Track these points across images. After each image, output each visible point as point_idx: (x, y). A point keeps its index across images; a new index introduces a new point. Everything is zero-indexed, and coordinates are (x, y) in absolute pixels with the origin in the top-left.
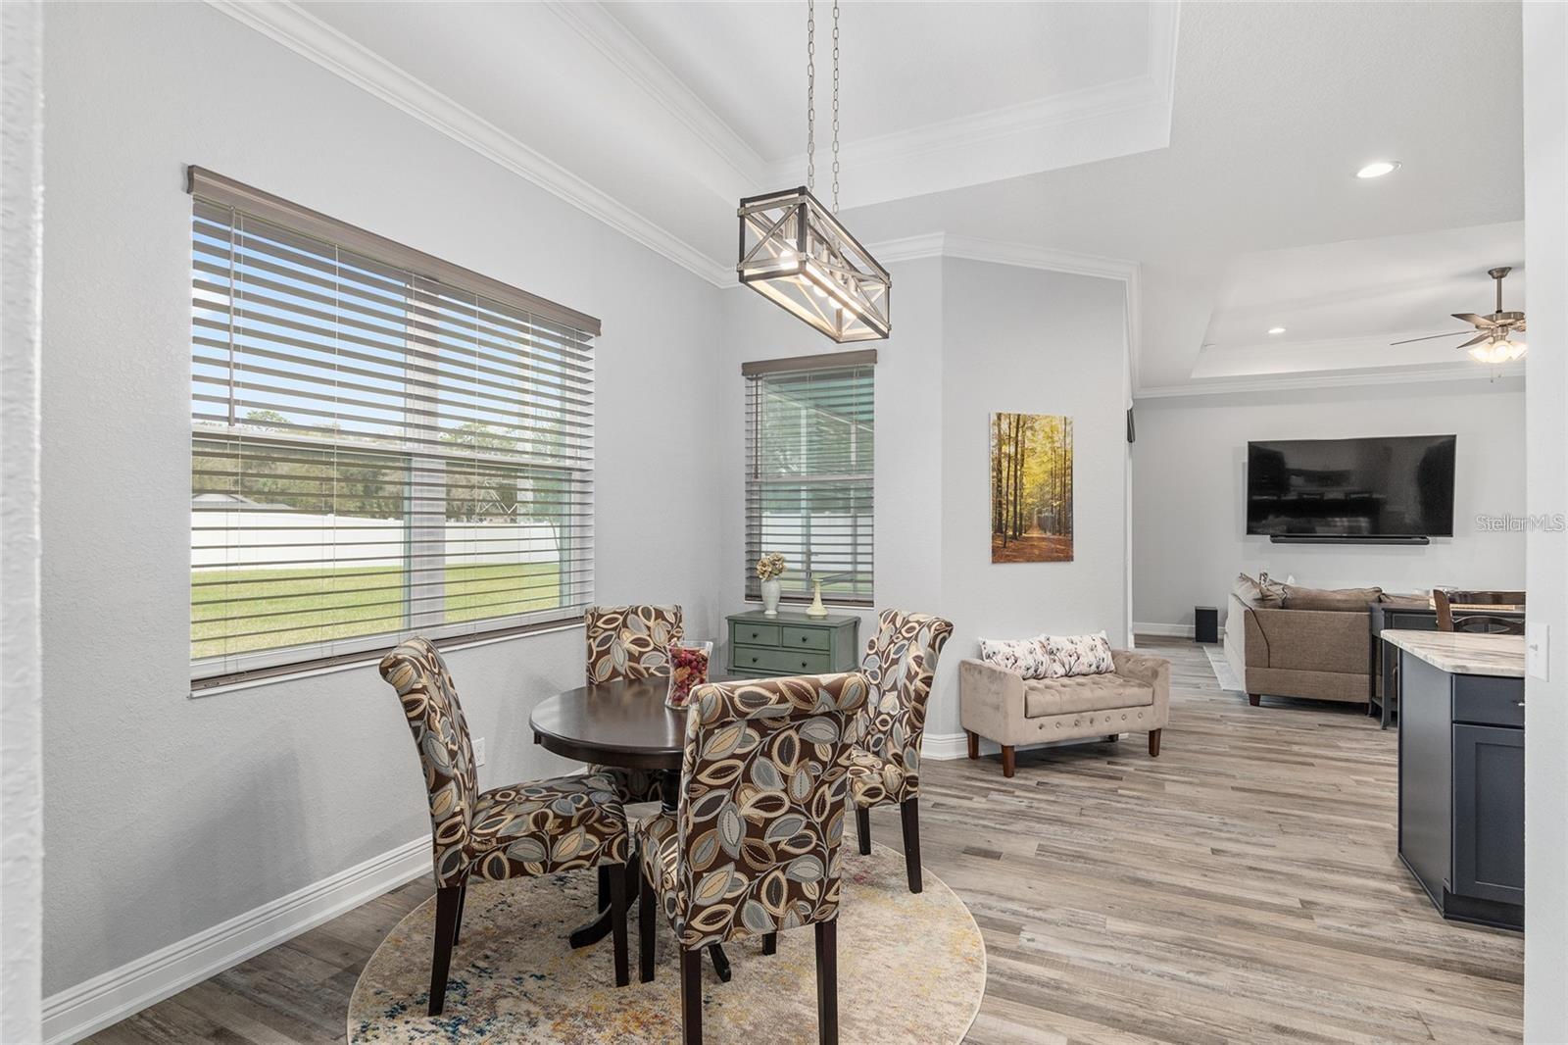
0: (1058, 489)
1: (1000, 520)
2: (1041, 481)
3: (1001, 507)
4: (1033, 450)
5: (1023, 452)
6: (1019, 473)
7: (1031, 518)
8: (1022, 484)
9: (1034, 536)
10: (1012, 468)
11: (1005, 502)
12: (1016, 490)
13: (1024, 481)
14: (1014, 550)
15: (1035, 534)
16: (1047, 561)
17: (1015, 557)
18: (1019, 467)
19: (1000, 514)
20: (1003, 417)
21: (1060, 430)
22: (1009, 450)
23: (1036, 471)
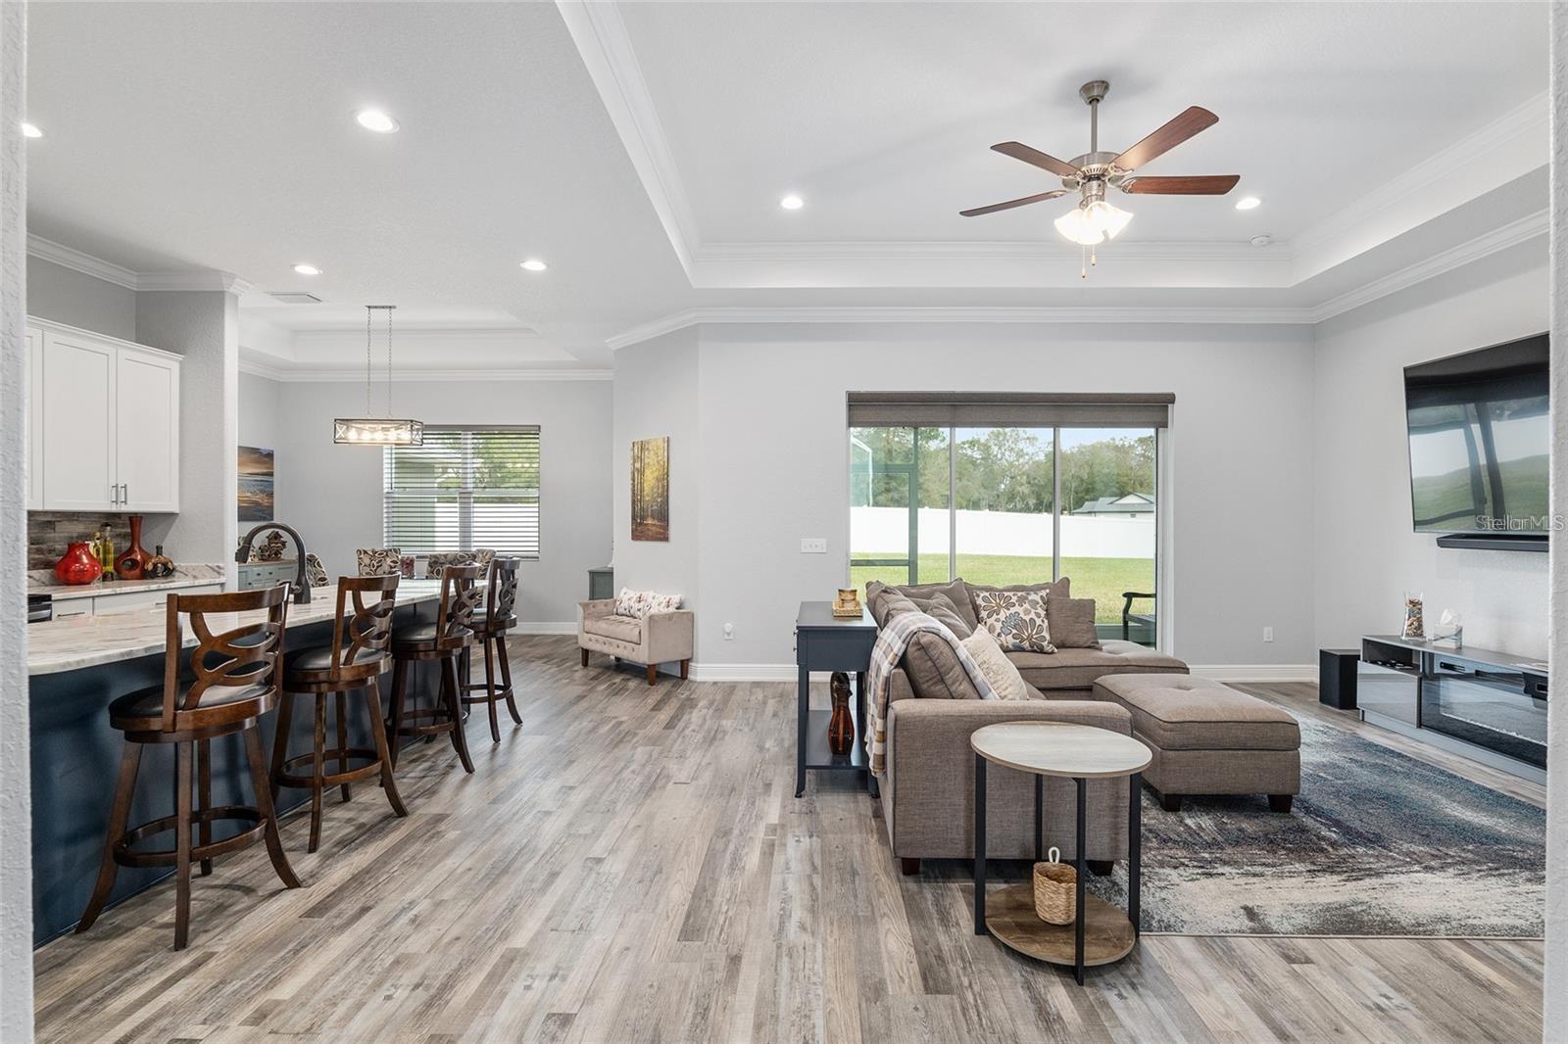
0: (660, 489)
1: (634, 512)
2: (652, 485)
3: (635, 503)
4: (648, 464)
5: (644, 465)
6: (642, 480)
7: (647, 511)
8: (644, 488)
9: (649, 522)
10: (639, 478)
11: (636, 500)
12: (641, 492)
13: (644, 485)
14: (640, 533)
16: (654, 540)
17: (641, 537)
18: (642, 476)
19: (634, 509)
20: (635, 445)
21: (661, 448)
22: (638, 465)
23: (650, 478)
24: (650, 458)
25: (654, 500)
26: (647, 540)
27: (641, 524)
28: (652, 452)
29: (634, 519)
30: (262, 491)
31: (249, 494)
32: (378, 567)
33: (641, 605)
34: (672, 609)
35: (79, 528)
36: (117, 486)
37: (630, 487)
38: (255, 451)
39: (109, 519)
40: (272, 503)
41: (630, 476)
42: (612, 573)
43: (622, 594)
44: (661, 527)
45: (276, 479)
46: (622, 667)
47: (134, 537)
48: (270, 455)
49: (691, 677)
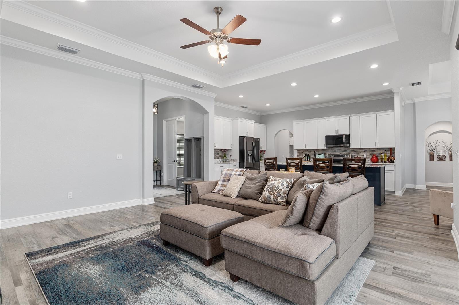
36: (375, 143)
47: (391, 153)
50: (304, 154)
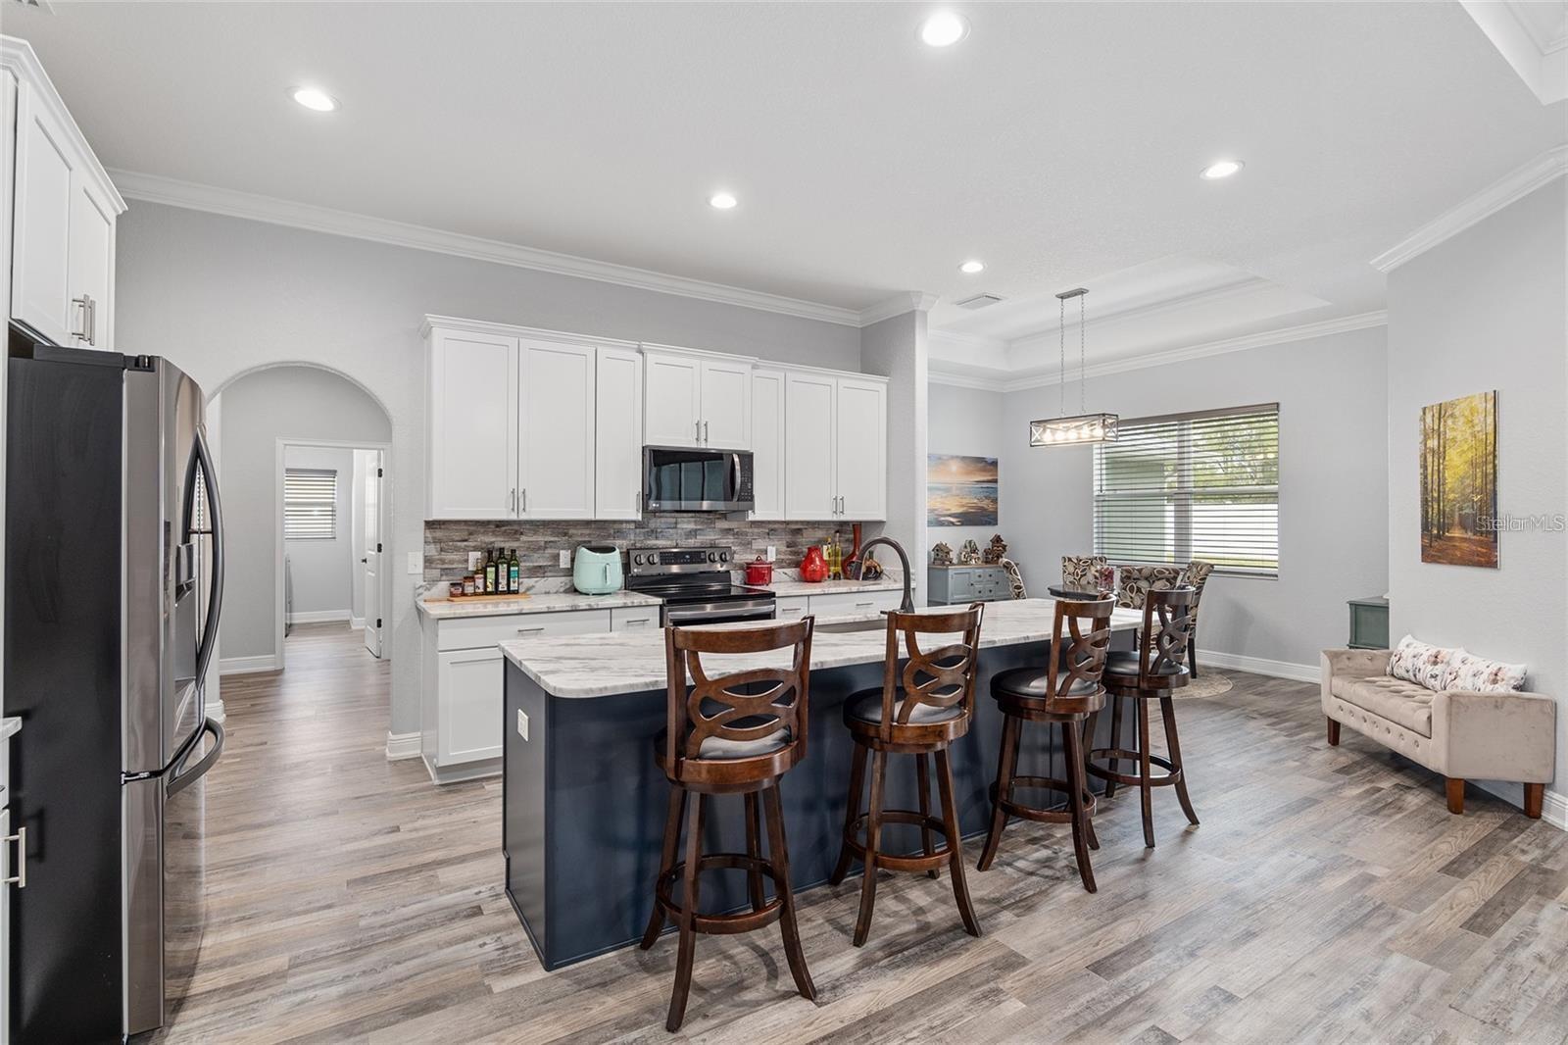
0: (1479, 481)
1: (1427, 518)
2: (1461, 473)
3: (1427, 504)
4: (1454, 440)
5: (1445, 443)
6: (1441, 467)
7: (1452, 516)
8: (1445, 479)
9: (1456, 535)
10: (1436, 464)
11: (1430, 499)
12: (1439, 486)
13: (1446, 475)
14: (1439, 551)
15: (1457, 533)
16: (1465, 565)
17: (1440, 558)
18: (1441, 461)
19: (1427, 512)
20: (1427, 411)
21: (1480, 411)
22: (1433, 443)
23: (1457, 465)
24: (1457, 430)
25: (1466, 499)
26: (1452, 562)
27: (1438, 537)
28: (1462, 420)
29: (1426, 527)
30: (986, 497)
31: (976, 501)
32: (1082, 576)
33: (1438, 669)
34: (1502, 689)
35: (820, 534)
36: (836, 499)
37: (1418, 478)
38: (981, 460)
39: (841, 526)
40: (997, 508)
41: (1417, 462)
42: (1388, 608)
43: (1401, 647)
44: (1481, 543)
45: (1000, 485)
46: (1397, 763)
47: (856, 542)
48: (994, 463)
49: (1549, 816)
50: (475, 549)
